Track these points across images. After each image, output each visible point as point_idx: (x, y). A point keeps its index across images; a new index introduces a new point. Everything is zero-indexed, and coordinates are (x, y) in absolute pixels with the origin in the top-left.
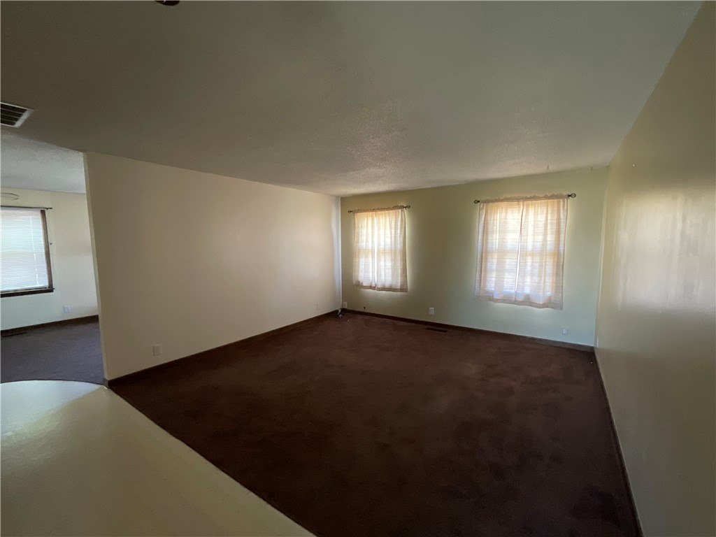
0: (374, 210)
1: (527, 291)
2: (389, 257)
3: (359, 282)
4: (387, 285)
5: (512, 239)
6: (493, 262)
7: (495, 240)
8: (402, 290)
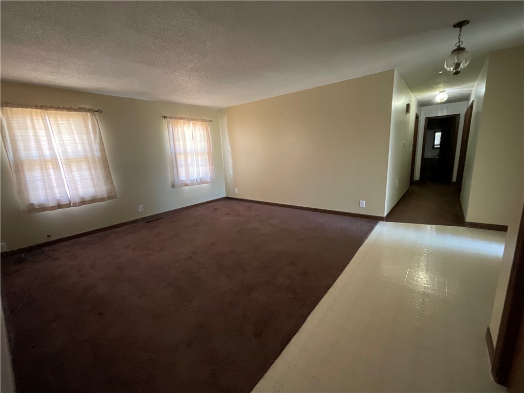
0: (41, 107)
1: (201, 176)
2: (84, 166)
3: (32, 204)
4: (87, 198)
5: (189, 145)
6: (181, 160)
7: (180, 145)
8: (109, 198)
